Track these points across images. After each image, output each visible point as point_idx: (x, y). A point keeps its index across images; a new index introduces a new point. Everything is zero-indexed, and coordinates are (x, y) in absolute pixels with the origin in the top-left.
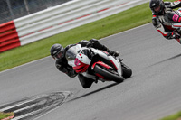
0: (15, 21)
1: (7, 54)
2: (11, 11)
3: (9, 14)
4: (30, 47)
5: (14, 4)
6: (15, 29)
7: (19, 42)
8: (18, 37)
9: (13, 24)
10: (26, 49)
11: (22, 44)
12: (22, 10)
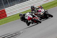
0: (5, 9)
1: (3, 20)
2: (4, 6)
3: (3, 7)
4: (10, 17)
5: (5, 4)
6: (5, 11)
7: (6, 16)
8: (6, 14)
9: (4, 10)
10: (9, 18)
11: (7, 16)
12: (7, 5)
